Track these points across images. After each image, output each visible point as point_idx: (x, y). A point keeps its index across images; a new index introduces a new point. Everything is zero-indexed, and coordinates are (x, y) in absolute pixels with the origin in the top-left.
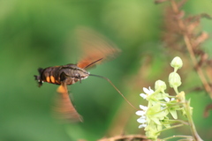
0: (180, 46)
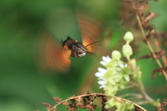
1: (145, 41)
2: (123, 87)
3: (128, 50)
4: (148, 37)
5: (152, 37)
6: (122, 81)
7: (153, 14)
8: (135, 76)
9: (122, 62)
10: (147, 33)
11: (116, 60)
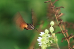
0: (53, 18)
1: (59, 26)
2: (49, 46)
3: (52, 29)
4: (60, 24)
5: (62, 24)
6: (49, 43)
7: (62, 14)
8: (55, 41)
9: (49, 34)
10: (60, 22)
11: (47, 34)
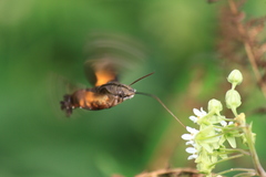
6: (224, 148)
8: (245, 140)
9: (224, 118)
11: (216, 115)
